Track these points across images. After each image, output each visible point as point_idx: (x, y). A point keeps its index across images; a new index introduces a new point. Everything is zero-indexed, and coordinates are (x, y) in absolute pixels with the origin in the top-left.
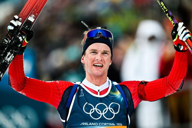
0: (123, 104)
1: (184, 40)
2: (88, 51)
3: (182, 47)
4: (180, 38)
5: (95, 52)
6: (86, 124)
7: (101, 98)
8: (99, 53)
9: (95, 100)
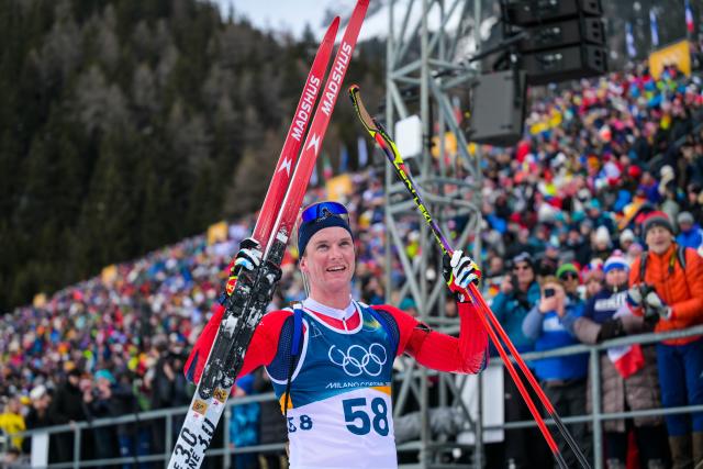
0: (388, 343)
1: (464, 285)
2: (310, 247)
3: (462, 296)
4: (457, 282)
5: (324, 245)
6: (337, 385)
7: (352, 336)
8: (335, 246)
9: (344, 342)
